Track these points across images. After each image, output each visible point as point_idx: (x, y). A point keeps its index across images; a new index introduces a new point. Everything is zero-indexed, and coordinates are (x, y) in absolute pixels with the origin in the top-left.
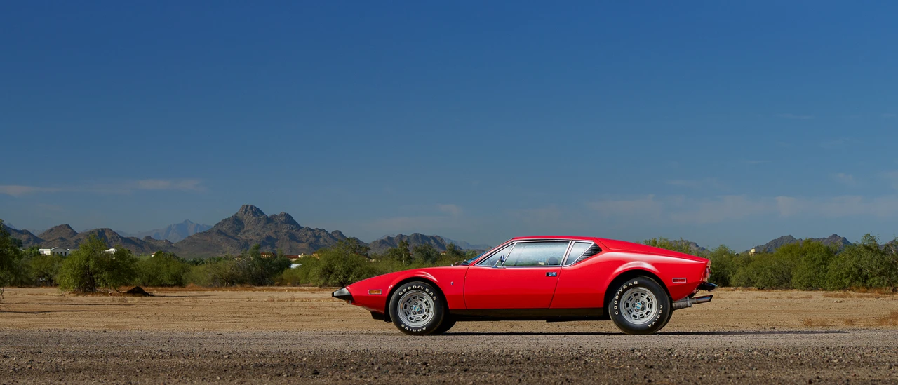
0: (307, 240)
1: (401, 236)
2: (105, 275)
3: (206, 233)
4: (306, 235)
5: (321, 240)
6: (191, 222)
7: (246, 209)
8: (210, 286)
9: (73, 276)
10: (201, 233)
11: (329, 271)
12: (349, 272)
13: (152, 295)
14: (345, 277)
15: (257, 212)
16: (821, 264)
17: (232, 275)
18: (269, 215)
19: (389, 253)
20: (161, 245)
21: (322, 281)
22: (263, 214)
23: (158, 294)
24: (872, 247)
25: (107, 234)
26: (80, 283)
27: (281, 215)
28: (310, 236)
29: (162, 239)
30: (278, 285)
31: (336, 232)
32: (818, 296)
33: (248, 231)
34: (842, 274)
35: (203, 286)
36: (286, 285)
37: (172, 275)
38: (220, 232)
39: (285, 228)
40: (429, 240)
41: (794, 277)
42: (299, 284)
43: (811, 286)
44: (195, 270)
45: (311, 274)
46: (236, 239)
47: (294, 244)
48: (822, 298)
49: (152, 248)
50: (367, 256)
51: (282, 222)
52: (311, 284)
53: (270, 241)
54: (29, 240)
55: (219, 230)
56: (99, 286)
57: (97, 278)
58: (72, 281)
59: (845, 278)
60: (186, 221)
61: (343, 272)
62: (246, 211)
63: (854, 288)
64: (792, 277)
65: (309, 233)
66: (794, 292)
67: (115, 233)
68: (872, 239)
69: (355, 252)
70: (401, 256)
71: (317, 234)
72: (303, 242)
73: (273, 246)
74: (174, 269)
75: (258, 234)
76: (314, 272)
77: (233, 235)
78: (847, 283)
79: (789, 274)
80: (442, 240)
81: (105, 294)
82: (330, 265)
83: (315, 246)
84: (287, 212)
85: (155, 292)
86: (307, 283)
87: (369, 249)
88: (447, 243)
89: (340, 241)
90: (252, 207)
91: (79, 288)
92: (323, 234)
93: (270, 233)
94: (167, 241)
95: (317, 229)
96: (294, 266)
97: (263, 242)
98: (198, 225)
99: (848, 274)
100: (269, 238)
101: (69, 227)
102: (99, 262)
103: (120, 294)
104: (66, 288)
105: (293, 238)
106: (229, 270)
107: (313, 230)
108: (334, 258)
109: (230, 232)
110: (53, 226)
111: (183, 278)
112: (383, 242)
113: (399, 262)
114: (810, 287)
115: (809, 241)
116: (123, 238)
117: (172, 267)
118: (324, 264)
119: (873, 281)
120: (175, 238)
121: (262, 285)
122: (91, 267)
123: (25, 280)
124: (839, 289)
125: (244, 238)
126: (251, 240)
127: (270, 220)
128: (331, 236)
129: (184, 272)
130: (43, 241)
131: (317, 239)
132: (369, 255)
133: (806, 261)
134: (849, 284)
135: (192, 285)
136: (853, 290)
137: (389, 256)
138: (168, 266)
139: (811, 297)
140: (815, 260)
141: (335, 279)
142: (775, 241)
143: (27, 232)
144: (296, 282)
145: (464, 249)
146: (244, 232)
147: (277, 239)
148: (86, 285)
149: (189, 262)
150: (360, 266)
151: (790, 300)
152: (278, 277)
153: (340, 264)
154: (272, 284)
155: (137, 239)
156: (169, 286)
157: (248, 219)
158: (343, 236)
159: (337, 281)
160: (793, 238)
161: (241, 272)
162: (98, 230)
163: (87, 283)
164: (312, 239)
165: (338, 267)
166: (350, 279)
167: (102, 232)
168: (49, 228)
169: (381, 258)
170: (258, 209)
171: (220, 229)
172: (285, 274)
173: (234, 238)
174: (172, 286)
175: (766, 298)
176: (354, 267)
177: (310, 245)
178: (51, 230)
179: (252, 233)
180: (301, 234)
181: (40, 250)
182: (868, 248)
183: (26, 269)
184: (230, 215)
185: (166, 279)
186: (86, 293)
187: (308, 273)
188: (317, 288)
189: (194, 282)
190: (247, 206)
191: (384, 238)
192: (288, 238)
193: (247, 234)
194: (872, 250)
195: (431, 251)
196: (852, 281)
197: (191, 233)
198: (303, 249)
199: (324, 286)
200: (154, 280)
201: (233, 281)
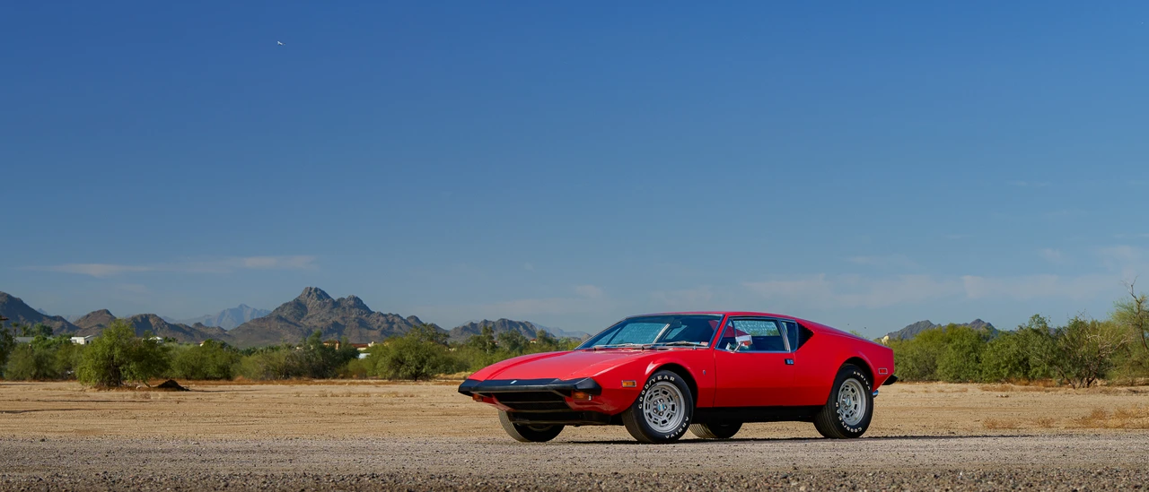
0: (379, 327)
1: (486, 322)
2: (133, 366)
3: (264, 319)
4: (378, 321)
5: (395, 326)
6: (248, 307)
7: (309, 292)
8: (262, 379)
9: (95, 368)
10: (258, 320)
11: (399, 362)
12: (423, 362)
13: (188, 390)
14: (417, 368)
15: (322, 295)
16: (971, 352)
17: (287, 366)
18: (336, 298)
19: (472, 341)
20: (214, 332)
21: (392, 373)
22: (328, 297)
23: (196, 388)
24: (1042, 331)
25: (151, 321)
26: (103, 376)
27: (350, 298)
28: (382, 323)
29: (214, 325)
30: (342, 378)
31: (412, 317)
32: (973, 390)
33: (311, 317)
34: (999, 364)
35: (254, 379)
36: (351, 378)
37: (219, 367)
38: (280, 319)
39: (354, 313)
40: (518, 327)
41: (939, 367)
42: (366, 377)
43: (959, 377)
44: (247, 362)
45: (379, 365)
46: (299, 326)
47: (365, 331)
48: (979, 392)
49: (203, 335)
50: (445, 344)
51: (350, 307)
52: (380, 377)
53: (337, 328)
54: (63, 327)
55: (278, 316)
56: (126, 379)
57: (124, 370)
58: (93, 373)
59: (1003, 368)
60: (241, 306)
61: (416, 363)
62: (310, 293)
63: (1014, 380)
64: (936, 367)
65: (382, 319)
66: (941, 385)
67: (160, 319)
68: (1042, 321)
69: (432, 340)
70: (485, 345)
71: (390, 320)
72: (374, 329)
73: (340, 333)
74: (222, 359)
75: (323, 320)
76: (383, 363)
77: (293, 321)
78: (1005, 375)
79: (934, 363)
80: (532, 326)
81: (132, 388)
82: (401, 355)
83: (387, 333)
84: (356, 295)
85: (193, 387)
86: (375, 376)
87: (448, 336)
88: (538, 329)
89: (416, 327)
90: (316, 290)
91: (102, 381)
92: (397, 320)
93: (337, 319)
94: (219, 327)
95: (390, 314)
96: (362, 356)
97: (329, 328)
98: (255, 310)
99: (1007, 363)
100: (336, 324)
101: (108, 312)
102: (125, 351)
103: (149, 389)
104: (86, 381)
105: (363, 324)
106: (283, 361)
107: (385, 316)
108: (405, 347)
109: (291, 318)
110: (89, 312)
111: (231, 370)
112: (465, 328)
113: (482, 351)
114: (957, 379)
115: (953, 327)
116: (169, 325)
117: (218, 358)
118: (393, 353)
119: (1036, 372)
120: (229, 325)
121: (324, 378)
122: (117, 356)
123: (48, 373)
124: (997, 381)
125: (307, 324)
126: (315, 326)
127: (336, 304)
128: (406, 322)
129: (232, 363)
130: (78, 328)
131: (390, 325)
132: (449, 343)
133: (954, 348)
134: (1008, 375)
135: (240, 377)
136: (1012, 382)
137: (471, 345)
138: (214, 356)
139: (966, 390)
140: (964, 347)
141: (406, 370)
142: (911, 328)
143: (61, 319)
144: (363, 375)
145: (557, 336)
146: (308, 318)
147: (344, 327)
148: (110, 378)
149: (243, 352)
150: (435, 355)
151: (942, 395)
152: (342, 369)
153: (411, 353)
154: (335, 377)
155: (186, 326)
156: (215, 379)
157: (312, 303)
158: (420, 322)
159: (408, 373)
160: (931, 324)
161: (297, 363)
162: (141, 316)
163: (111, 376)
164: (385, 325)
165: (409, 357)
166: (424, 371)
167: (146, 318)
168: (86, 314)
169: (460, 347)
170: (323, 292)
171: (281, 314)
172: (351, 365)
173: (295, 324)
174: (218, 379)
175: (912, 392)
176: (428, 356)
177: (383, 332)
178: (88, 316)
179: (317, 319)
180: (372, 320)
181: (73, 338)
182: (1036, 331)
183: (50, 360)
184: (291, 299)
185: (211, 370)
186: (110, 387)
187: (376, 364)
188: (386, 381)
189: (242, 373)
190: (311, 289)
191: (467, 324)
192: (358, 325)
193: (310, 320)
194: (1042, 335)
195: (519, 338)
196: (1011, 371)
197: (248, 319)
198: (375, 337)
199: (394, 378)
200: (198, 373)
201: (288, 373)
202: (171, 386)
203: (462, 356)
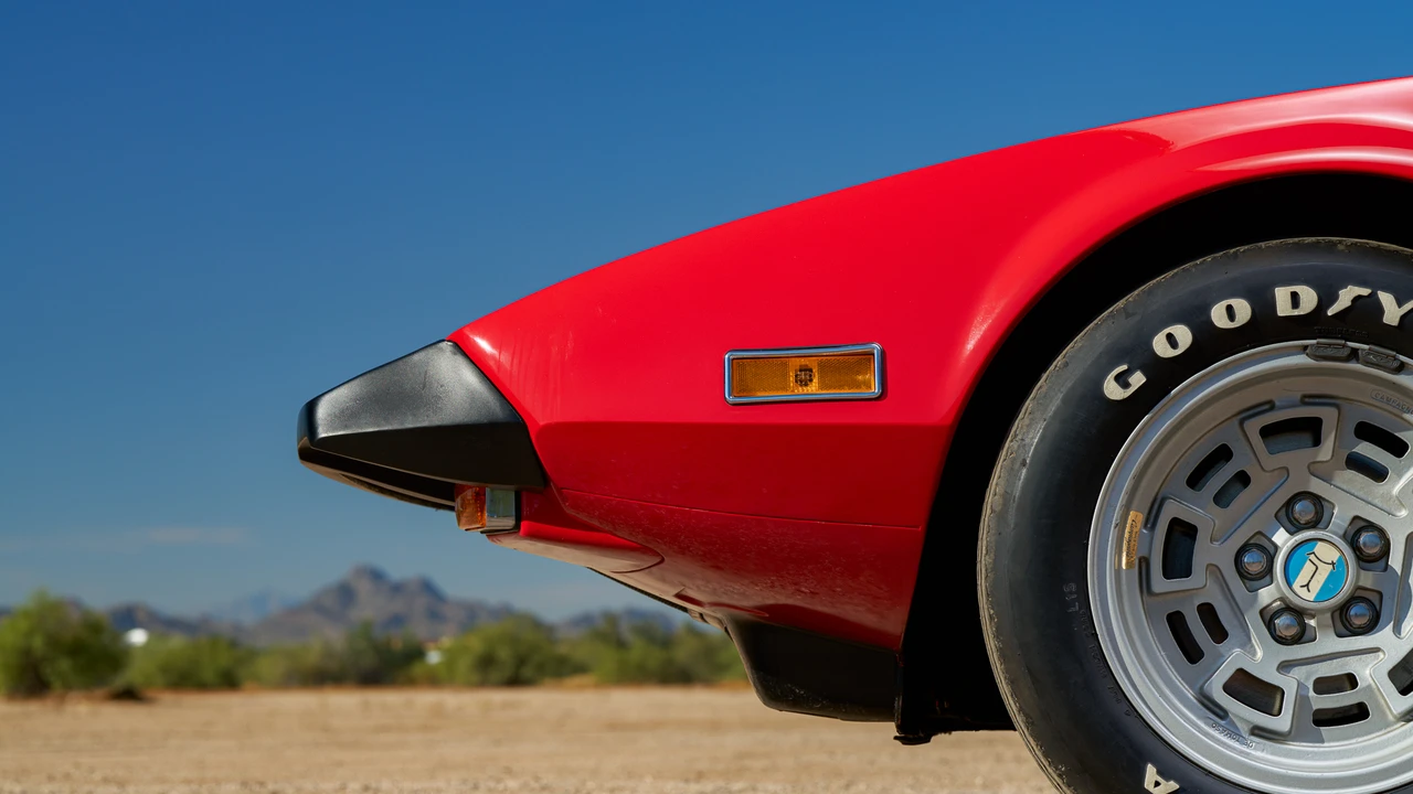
1: (607, 612)
2: (66, 665)
3: (296, 610)
5: (478, 618)
6: (274, 593)
7: (361, 572)
10: (288, 611)
11: (488, 662)
12: (524, 661)
14: (515, 670)
15: (376, 576)
17: (320, 668)
19: (589, 636)
20: (224, 628)
21: (477, 676)
26: (19, 681)
27: (415, 581)
28: (460, 614)
29: (228, 619)
31: (503, 606)
33: (363, 605)
36: (417, 685)
37: (219, 669)
38: (319, 609)
39: (422, 601)
42: (438, 685)
46: (345, 619)
47: (436, 623)
50: (553, 639)
51: (417, 592)
52: (459, 683)
53: (397, 620)
55: (317, 606)
56: (52, 684)
57: (50, 673)
60: (264, 591)
61: (514, 663)
71: (473, 611)
72: (449, 621)
74: (226, 661)
75: (381, 610)
76: (464, 665)
77: (337, 612)
82: (491, 651)
86: (451, 683)
87: (556, 630)
90: (370, 569)
91: (16, 687)
92: (480, 610)
93: (398, 608)
95: (472, 601)
97: (386, 620)
98: (284, 596)
100: (397, 616)
102: (51, 641)
105: (435, 616)
106: (315, 660)
107: (466, 604)
108: (496, 640)
109: (334, 609)
112: (576, 621)
116: (165, 619)
120: (248, 618)
121: (375, 686)
122: (37, 649)
125: (356, 615)
126: (366, 618)
127: (397, 589)
128: (493, 613)
131: (472, 614)
132: (557, 638)
137: (589, 640)
141: (498, 673)
144: (434, 681)
146: (358, 607)
147: (409, 618)
152: (403, 674)
153: (506, 648)
157: (364, 587)
159: (501, 676)
161: (337, 663)
164: (465, 617)
165: (504, 654)
167: (129, 611)
170: (380, 572)
171: (320, 603)
172: (417, 670)
173: (340, 616)
176: (531, 653)
177: (463, 624)
179: (370, 608)
180: (446, 610)
184: (334, 582)
190: (362, 568)
191: (578, 616)
192: (427, 616)
193: (361, 610)
197: (273, 611)
199: (483, 684)
200: (186, 679)
201: (322, 677)
202: (129, 695)
203: (581, 653)
